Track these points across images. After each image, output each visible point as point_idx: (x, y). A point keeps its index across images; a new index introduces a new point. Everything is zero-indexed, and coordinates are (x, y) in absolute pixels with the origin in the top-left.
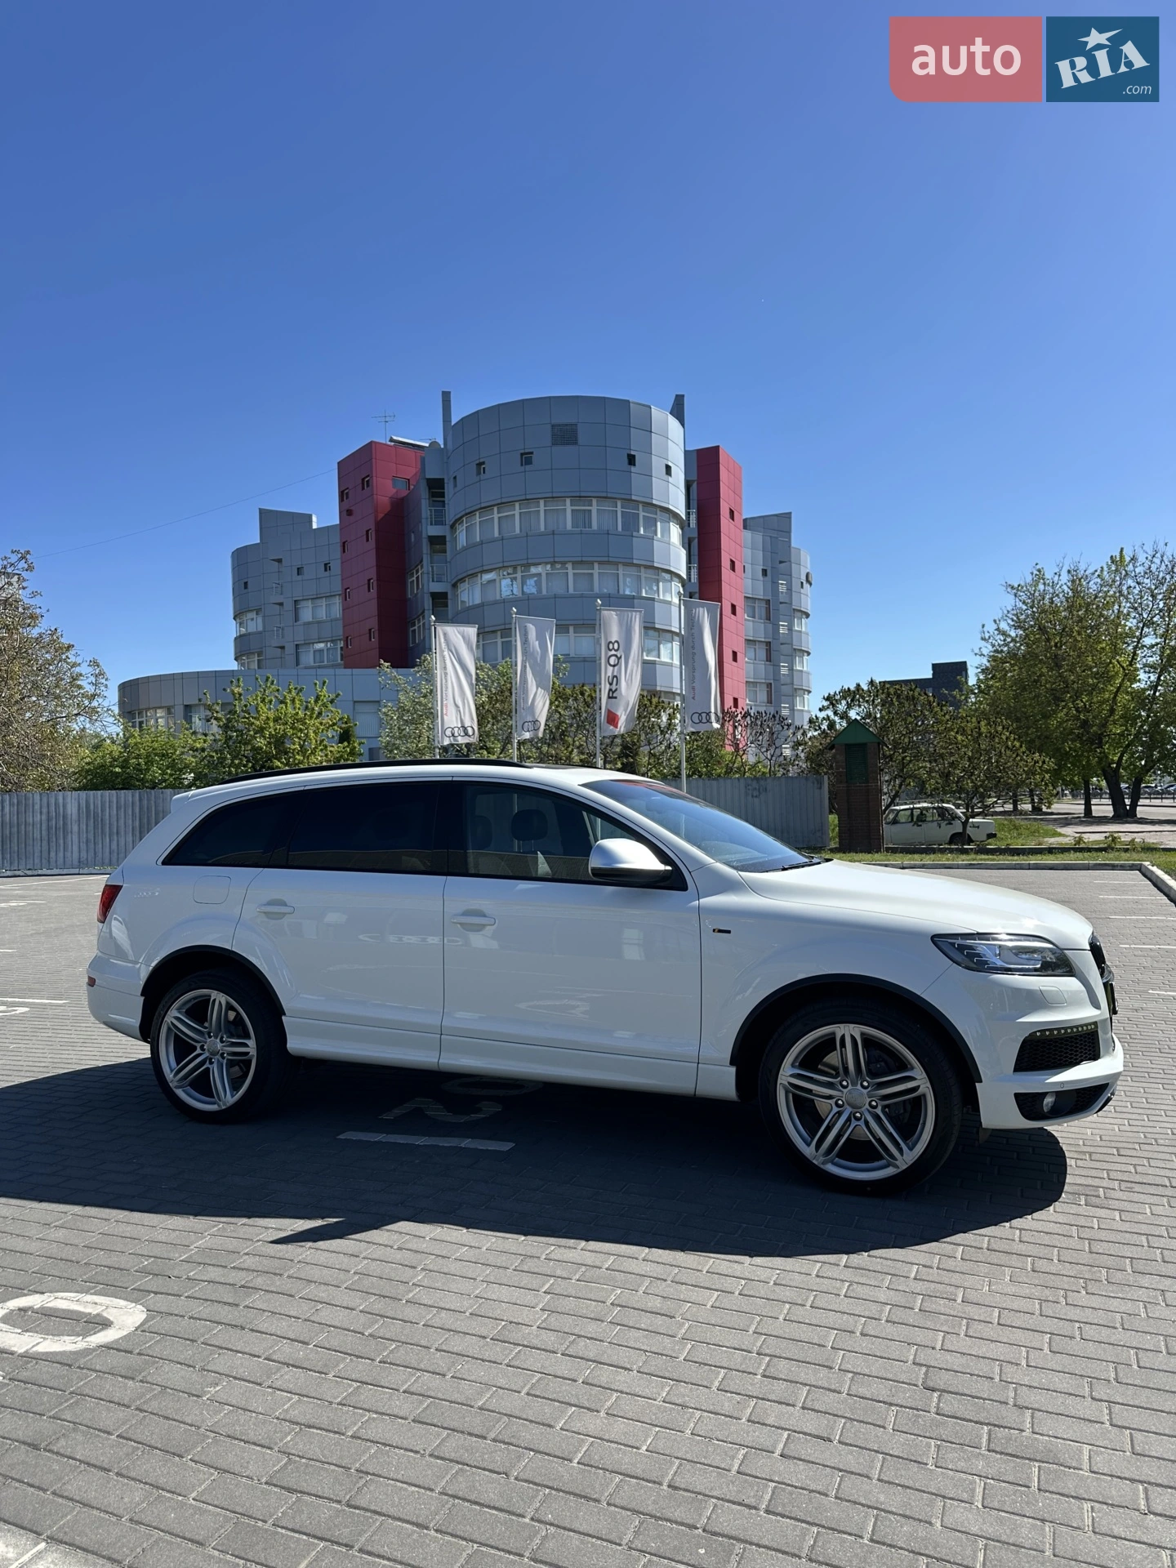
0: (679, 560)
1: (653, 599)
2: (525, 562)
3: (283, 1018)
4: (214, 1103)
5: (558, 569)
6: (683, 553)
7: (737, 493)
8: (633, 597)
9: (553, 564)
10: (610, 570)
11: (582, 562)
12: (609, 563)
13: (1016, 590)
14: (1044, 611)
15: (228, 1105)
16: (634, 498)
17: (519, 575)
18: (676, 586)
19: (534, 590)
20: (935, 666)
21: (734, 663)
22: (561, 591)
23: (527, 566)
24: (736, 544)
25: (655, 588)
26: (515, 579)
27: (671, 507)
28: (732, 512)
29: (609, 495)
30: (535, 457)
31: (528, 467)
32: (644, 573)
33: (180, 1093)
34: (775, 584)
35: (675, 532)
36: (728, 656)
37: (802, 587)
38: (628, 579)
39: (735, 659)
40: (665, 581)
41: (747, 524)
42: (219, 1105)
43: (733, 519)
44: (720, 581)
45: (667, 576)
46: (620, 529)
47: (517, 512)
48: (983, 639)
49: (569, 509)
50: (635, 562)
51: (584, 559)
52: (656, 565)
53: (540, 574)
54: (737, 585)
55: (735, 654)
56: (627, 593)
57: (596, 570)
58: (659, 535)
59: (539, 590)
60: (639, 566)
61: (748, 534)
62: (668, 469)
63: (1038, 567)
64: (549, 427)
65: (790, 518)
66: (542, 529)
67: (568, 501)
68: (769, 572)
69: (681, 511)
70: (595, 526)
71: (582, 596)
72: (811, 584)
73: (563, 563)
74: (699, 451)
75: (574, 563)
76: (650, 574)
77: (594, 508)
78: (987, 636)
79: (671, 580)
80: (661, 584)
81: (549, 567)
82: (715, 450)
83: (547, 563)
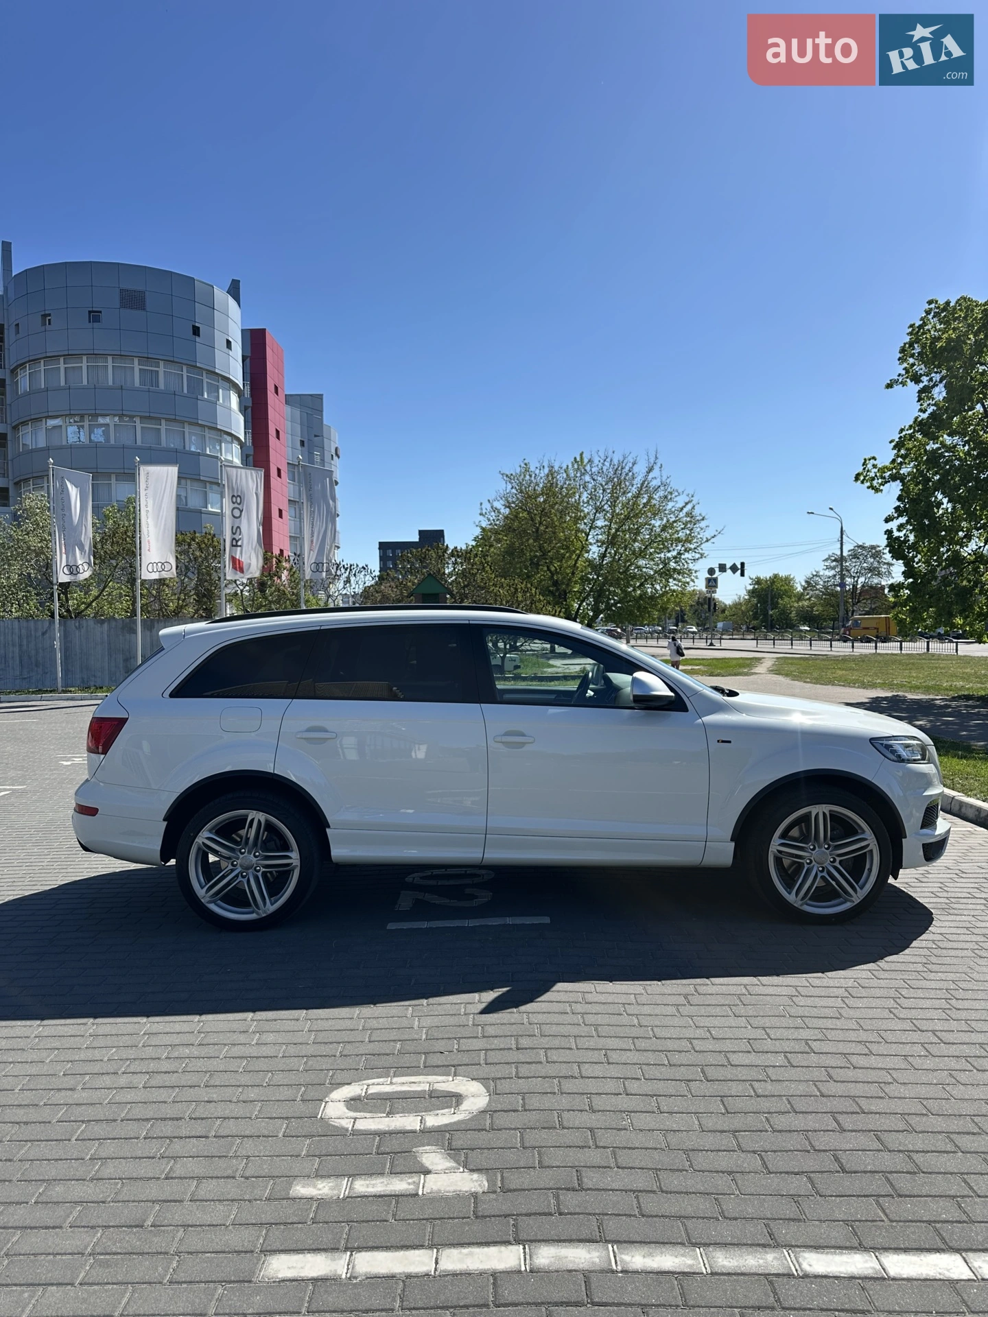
0: (238, 425)
1: (217, 457)
2: (93, 412)
3: (327, 830)
4: (252, 913)
5: (126, 422)
6: (242, 419)
7: (280, 372)
8: (199, 454)
9: (121, 416)
10: (176, 427)
11: (149, 418)
12: (175, 420)
13: (509, 477)
14: (529, 497)
15: (269, 912)
16: (198, 365)
17: (86, 423)
18: (236, 448)
19: (102, 439)
20: (421, 532)
21: (280, 519)
22: (129, 442)
23: (95, 416)
24: (279, 415)
25: (218, 448)
26: (83, 427)
27: (231, 377)
28: (276, 388)
29: (176, 360)
30: (103, 316)
31: (96, 325)
32: (208, 434)
33: (213, 907)
34: (311, 454)
35: (234, 400)
36: (275, 513)
37: (332, 459)
38: (193, 438)
39: (281, 516)
40: (227, 442)
41: (289, 399)
42: (258, 914)
43: (277, 394)
44: (268, 446)
45: (229, 438)
46: (185, 391)
47: (84, 365)
48: (481, 514)
49: (137, 368)
50: (200, 422)
51: (152, 415)
52: (219, 427)
53: (108, 425)
54: (282, 451)
55: (280, 511)
56: (193, 449)
57: (163, 426)
58: (221, 401)
59: (107, 439)
60: (203, 426)
61: (288, 409)
62: (229, 343)
63: (525, 461)
64: (118, 290)
65: (322, 399)
66: (110, 383)
67: (136, 361)
68: (306, 444)
69: (239, 381)
70: (162, 386)
71: (150, 449)
72: (339, 457)
73: (132, 417)
74: (252, 330)
75: (141, 417)
76: (213, 434)
77: (161, 369)
78: (484, 511)
79: (232, 443)
80: (223, 444)
81: (116, 419)
82: (263, 331)
83: (115, 415)
